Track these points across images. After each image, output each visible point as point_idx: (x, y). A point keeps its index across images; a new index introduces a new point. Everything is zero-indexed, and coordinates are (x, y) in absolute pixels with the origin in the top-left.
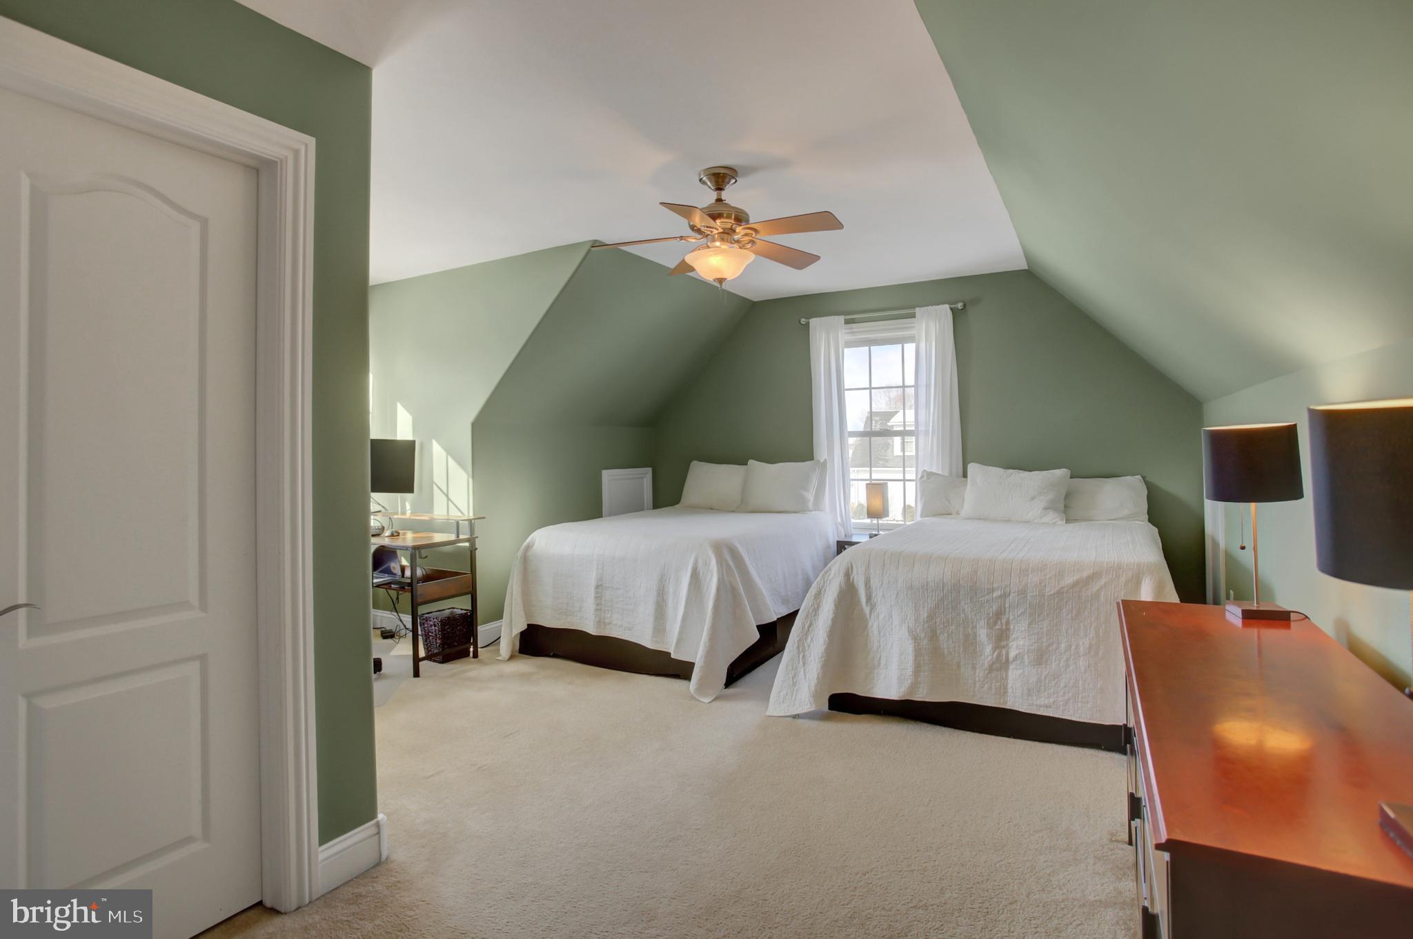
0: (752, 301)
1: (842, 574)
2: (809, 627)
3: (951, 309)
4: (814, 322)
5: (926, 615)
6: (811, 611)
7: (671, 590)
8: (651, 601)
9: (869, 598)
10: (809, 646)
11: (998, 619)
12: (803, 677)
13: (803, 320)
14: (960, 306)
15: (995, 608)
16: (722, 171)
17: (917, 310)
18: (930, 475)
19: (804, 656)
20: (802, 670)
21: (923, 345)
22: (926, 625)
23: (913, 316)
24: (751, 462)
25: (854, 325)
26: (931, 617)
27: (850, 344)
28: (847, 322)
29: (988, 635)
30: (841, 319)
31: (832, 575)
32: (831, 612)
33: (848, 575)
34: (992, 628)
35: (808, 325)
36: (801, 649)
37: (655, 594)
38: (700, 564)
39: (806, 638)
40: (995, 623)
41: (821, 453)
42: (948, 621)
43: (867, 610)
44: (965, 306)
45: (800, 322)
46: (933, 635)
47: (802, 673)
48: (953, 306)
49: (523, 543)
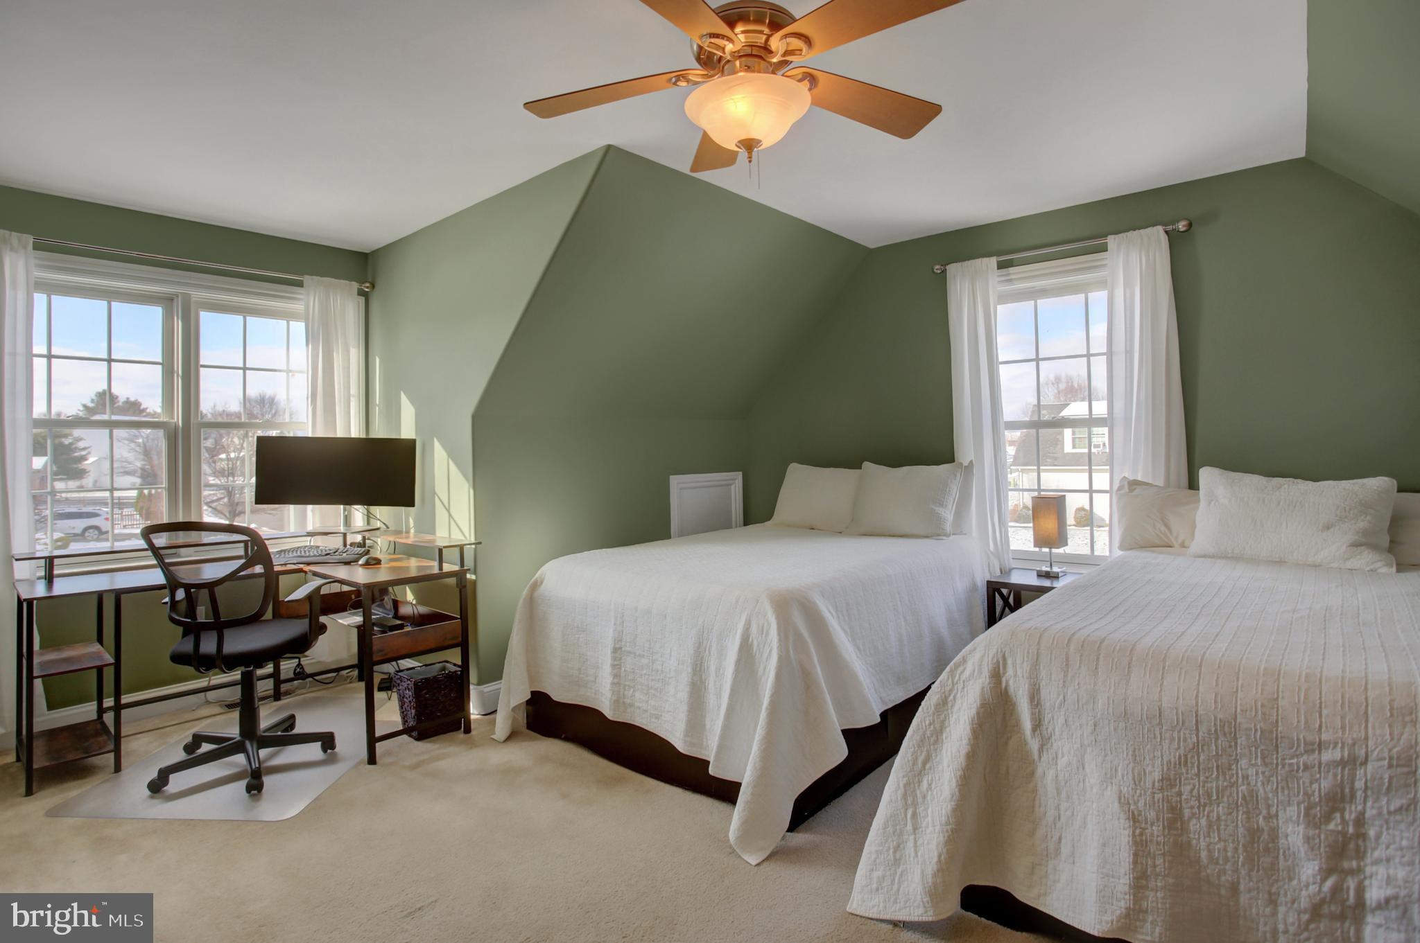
0: (868, 248)
1: (986, 673)
2: (924, 763)
3: (1167, 232)
4: (952, 269)
5: (1157, 775)
6: (928, 732)
7: (713, 668)
8: (685, 677)
9: (1037, 725)
10: (924, 797)
11: (1333, 810)
12: (913, 854)
13: (938, 267)
14: (1182, 226)
15: (1326, 784)
17: (1111, 241)
18: (1134, 484)
19: (914, 815)
20: (912, 838)
21: (1119, 293)
22: (1158, 796)
23: (1104, 249)
24: (866, 464)
25: (1011, 270)
26: (1168, 782)
27: (1004, 298)
28: (1001, 266)
29: (1308, 839)
30: (993, 261)
31: (967, 673)
32: (965, 742)
33: (997, 675)
34: (1317, 827)
35: (944, 272)
36: (910, 801)
37: (690, 670)
38: (754, 629)
39: (920, 782)
40: (1328, 818)
41: (965, 449)
42: (1209, 795)
43: (1034, 745)
44: (1190, 225)
45: (933, 269)
46: (1175, 820)
47: (910, 844)
48: (1170, 228)
49: (531, 579)
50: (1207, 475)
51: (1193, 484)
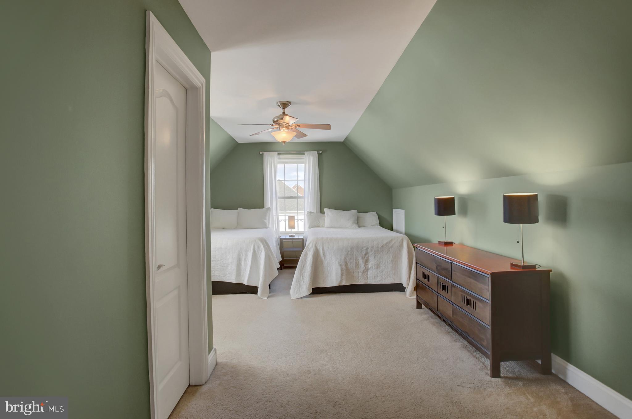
0: (238, 142)
1: (314, 246)
2: (304, 266)
3: (318, 153)
4: (265, 154)
5: (344, 257)
6: (304, 260)
7: (243, 259)
8: (235, 263)
9: (324, 254)
10: (304, 273)
11: (365, 256)
12: (303, 283)
13: (261, 152)
14: (321, 152)
15: (364, 253)
16: (287, 103)
17: (306, 153)
18: (311, 212)
19: (302, 276)
20: (302, 281)
21: (307, 165)
22: (344, 261)
23: (304, 154)
24: (239, 209)
25: (281, 156)
26: (345, 258)
27: (279, 163)
28: (279, 154)
29: (363, 261)
30: (277, 153)
31: (310, 247)
32: (311, 260)
33: (316, 246)
34: (364, 259)
35: (263, 154)
36: (301, 274)
37: (236, 261)
38: (256, 247)
39: (303, 270)
40: (365, 258)
41: (268, 204)
42: (351, 258)
43: (323, 258)
44: (322, 152)
45: (259, 153)
46: (346, 263)
47: (302, 282)
48: (318, 152)
50: (326, 210)
51: (322, 212)
